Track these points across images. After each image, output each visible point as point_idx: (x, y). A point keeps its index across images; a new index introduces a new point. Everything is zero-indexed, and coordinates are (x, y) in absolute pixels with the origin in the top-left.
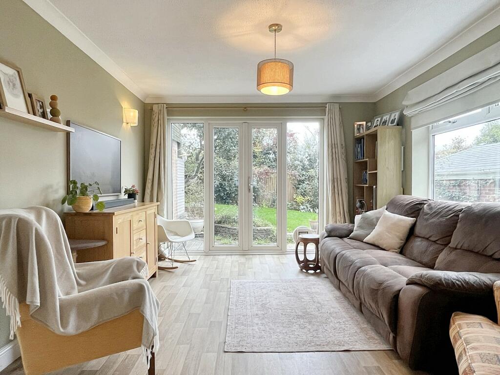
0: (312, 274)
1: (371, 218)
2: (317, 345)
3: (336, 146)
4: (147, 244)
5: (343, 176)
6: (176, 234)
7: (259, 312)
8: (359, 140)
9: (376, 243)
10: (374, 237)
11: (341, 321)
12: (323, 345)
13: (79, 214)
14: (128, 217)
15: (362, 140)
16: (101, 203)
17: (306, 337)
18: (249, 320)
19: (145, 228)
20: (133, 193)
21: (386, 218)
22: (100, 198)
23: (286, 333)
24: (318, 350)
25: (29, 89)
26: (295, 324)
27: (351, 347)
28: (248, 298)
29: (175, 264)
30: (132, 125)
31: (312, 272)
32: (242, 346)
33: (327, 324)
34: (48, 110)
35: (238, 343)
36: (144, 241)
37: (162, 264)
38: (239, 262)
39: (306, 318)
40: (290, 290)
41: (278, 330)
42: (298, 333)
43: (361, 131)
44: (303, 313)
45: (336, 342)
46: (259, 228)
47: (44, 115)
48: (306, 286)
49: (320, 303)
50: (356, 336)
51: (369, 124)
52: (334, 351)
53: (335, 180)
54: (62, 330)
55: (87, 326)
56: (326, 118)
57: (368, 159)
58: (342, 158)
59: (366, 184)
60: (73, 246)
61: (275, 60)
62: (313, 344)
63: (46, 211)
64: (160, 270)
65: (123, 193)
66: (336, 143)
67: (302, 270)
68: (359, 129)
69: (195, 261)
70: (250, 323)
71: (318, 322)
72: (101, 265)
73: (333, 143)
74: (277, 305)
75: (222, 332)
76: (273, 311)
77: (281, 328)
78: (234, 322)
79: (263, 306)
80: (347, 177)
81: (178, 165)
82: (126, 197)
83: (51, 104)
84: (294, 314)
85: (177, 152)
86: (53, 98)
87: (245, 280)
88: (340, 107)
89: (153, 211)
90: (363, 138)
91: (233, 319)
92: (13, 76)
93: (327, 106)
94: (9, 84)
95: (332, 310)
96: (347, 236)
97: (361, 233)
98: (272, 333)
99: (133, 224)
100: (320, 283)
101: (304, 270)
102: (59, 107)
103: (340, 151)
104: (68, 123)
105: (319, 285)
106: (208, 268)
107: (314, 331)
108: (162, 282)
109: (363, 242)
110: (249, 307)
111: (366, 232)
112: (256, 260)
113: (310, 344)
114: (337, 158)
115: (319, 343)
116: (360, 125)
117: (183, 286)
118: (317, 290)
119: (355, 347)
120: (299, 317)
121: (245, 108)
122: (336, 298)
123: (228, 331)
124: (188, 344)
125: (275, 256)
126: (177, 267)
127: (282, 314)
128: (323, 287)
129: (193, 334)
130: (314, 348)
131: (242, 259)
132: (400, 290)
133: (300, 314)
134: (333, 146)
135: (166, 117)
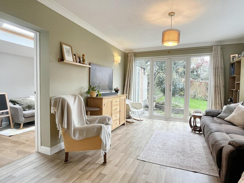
0: (197, 134)
1: (232, 108)
2: (181, 166)
3: (218, 69)
4: (120, 111)
5: (222, 84)
6: (136, 108)
7: (161, 146)
8: (232, 65)
9: (231, 121)
10: (230, 118)
11: (200, 158)
12: (184, 167)
13: (91, 98)
14: (110, 100)
15: (234, 65)
16: (100, 94)
17: (178, 161)
18: (154, 149)
19: (119, 104)
20: (117, 90)
21: (239, 108)
22: (100, 92)
23: (169, 157)
24: (180, 168)
25: (74, 53)
26: (175, 155)
27: (198, 171)
28: (159, 140)
29: (134, 121)
30: (119, 63)
31: (198, 132)
32: (146, 159)
33: (192, 158)
34: (82, 60)
35: (145, 157)
36: (118, 110)
37: (129, 120)
38: (163, 123)
39: (182, 153)
40: (181, 139)
41: (165, 156)
42: (174, 159)
43: (235, 59)
44: (182, 150)
45: (191, 167)
46: (181, 109)
47: (80, 62)
48: (190, 139)
49: (193, 148)
50: (204, 166)
51: (240, 55)
52: (189, 171)
53: (217, 87)
54: (73, 138)
55: (82, 138)
56: (213, 53)
57: (236, 75)
58: (221, 74)
59: (235, 89)
60: (86, 109)
61: (171, 30)
62: (179, 165)
63: (78, 96)
64: (126, 123)
65: (113, 90)
66: (218, 67)
67: (192, 131)
68: (233, 59)
69: (143, 120)
70: (154, 150)
71: (187, 156)
72: (95, 117)
73: (216, 67)
74: (171, 145)
75: (141, 151)
76: (168, 147)
77: (167, 155)
78: (147, 148)
79: (164, 144)
80: (224, 85)
81: (144, 78)
82: (115, 92)
83: (82, 58)
84: (177, 150)
85: (143, 72)
86: (83, 55)
87: (161, 132)
88: (222, 47)
89: (124, 98)
90: (234, 63)
91: (148, 147)
92: (69, 49)
93: (214, 47)
94: (67, 52)
95: (198, 152)
96: (216, 116)
97: (224, 115)
98: (162, 156)
99: (113, 103)
100: (199, 138)
101: (193, 131)
102: (85, 58)
103: (220, 71)
104: (90, 64)
105: (198, 139)
106: (147, 124)
107: (183, 159)
108: (126, 127)
109: (224, 120)
110: (157, 143)
111: (227, 115)
112: (171, 123)
113: (178, 165)
114: (218, 75)
115: (182, 165)
116: (234, 56)
117: (133, 130)
118: (195, 141)
119: (201, 171)
120: (179, 152)
121: (169, 52)
122: (204, 147)
123: (143, 151)
124: (125, 153)
125: (182, 122)
126: (134, 122)
127: (171, 149)
128: (200, 140)
129: (128, 150)
130: (178, 167)
131: (165, 122)
132: (224, 147)
133: (180, 150)
134: (216, 68)
135: (133, 58)
